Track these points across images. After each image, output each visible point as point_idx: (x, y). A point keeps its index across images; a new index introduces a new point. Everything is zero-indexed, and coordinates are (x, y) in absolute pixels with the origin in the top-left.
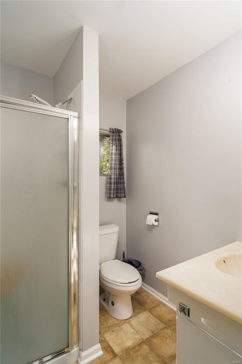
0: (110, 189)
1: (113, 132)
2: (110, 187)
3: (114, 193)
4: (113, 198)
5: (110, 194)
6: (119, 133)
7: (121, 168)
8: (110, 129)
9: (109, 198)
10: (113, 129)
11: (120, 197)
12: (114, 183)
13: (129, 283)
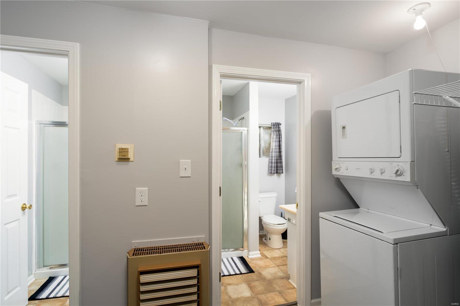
0: (272, 167)
1: (274, 125)
2: (272, 165)
3: (274, 170)
4: (274, 173)
5: (271, 170)
6: (279, 125)
7: (280, 152)
8: (272, 123)
9: (271, 173)
10: (274, 123)
11: (280, 173)
12: (275, 163)
13: (278, 224)
